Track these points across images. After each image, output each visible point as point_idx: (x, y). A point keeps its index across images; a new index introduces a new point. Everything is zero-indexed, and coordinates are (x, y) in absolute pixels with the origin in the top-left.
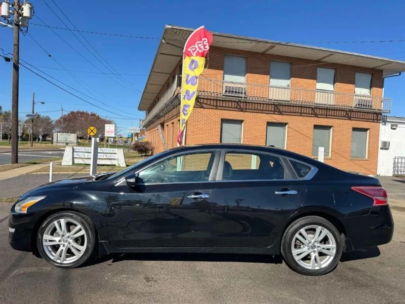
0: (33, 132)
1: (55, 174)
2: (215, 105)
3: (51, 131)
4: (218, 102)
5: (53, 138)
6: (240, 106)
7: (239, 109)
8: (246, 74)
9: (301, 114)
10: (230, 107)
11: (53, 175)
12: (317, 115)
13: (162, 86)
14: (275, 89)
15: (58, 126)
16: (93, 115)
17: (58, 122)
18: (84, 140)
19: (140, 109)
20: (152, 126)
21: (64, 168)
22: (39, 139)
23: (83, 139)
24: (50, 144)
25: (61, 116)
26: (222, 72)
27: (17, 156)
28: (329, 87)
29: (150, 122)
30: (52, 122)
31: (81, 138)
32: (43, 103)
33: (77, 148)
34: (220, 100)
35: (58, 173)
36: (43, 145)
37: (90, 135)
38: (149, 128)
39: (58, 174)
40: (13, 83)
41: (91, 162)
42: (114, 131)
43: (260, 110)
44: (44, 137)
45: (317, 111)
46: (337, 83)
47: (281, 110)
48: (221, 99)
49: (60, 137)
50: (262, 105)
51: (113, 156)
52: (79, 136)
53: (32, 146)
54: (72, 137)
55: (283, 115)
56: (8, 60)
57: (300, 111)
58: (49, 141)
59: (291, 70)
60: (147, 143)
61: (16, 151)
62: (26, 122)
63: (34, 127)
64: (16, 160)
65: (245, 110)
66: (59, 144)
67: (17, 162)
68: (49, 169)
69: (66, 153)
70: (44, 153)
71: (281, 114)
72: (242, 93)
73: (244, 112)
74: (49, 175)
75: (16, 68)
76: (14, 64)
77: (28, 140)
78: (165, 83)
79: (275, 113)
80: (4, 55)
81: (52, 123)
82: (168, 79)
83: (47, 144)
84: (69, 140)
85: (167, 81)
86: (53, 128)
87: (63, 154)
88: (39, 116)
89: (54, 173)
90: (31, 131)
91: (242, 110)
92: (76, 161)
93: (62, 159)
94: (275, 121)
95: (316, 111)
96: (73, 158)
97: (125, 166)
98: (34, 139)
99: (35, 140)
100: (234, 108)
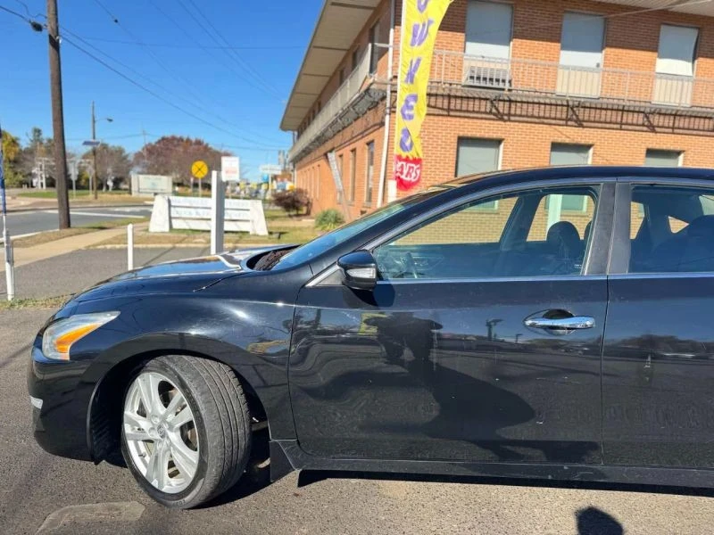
0: (96, 173)
1: (138, 249)
2: (446, 107)
3: (128, 172)
4: (453, 101)
5: (130, 186)
6: (497, 109)
7: (494, 114)
8: (510, 41)
9: (621, 126)
10: (477, 112)
11: (134, 249)
12: (654, 127)
13: (327, 79)
14: (573, 72)
15: (138, 164)
16: (199, 143)
17: (139, 156)
18: (185, 188)
19: (284, 127)
20: (309, 158)
21: (153, 236)
22: (108, 187)
23: (184, 185)
24: (127, 196)
25: (143, 145)
26: (461, 36)
27: (68, 215)
28: (682, 67)
29: (304, 151)
30: (127, 156)
31: (179, 185)
32: (110, 120)
33: (176, 200)
34: (456, 97)
35: (144, 246)
36: (116, 197)
37: (196, 179)
38: (302, 163)
39: (143, 249)
40: (52, 75)
41: (212, 226)
42: (238, 169)
43: (539, 117)
44: (117, 182)
45: (656, 120)
46: (701, 59)
47: (581, 118)
48: (459, 94)
49: (142, 182)
50: (542, 106)
51: (242, 215)
52: (176, 181)
53: (96, 198)
54: (164, 182)
55: (584, 127)
56: (38, 27)
57: (619, 120)
58: (125, 190)
59: (606, 30)
60: (300, 191)
61: (65, 206)
62: (85, 157)
63: (98, 166)
64: (67, 222)
65: (506, 118)
66: (142, 196)
67: (68, 225)
68: (127, 239)
69: (155, 211)
70: (117, 209)
71: (581, 125)
72: (504, 81)
73: (505, 121)
74: (126, 249)
75: (55, 44)
76: (50, 36)
77: (88, 189)
78: (336, 71)
79: (569, 123)
80: (29, 18)
81: (129, 159)
82: (344, 60)
83: (122, 196)
84: (159, 187)
85: (338, 67)
86: (130, 166)
87: (151, 213)
88: (105, 147)
89: (136, 246)
90: (94, 172)
91: (500, 117)
92: (177, 224)
93: (149, 220)
94: (567, 141)
95: (651, 120)
96: (170, 218)
97: (266, 233)
98: (100, 187)
99: (102, 188)
100: (485, 113)
